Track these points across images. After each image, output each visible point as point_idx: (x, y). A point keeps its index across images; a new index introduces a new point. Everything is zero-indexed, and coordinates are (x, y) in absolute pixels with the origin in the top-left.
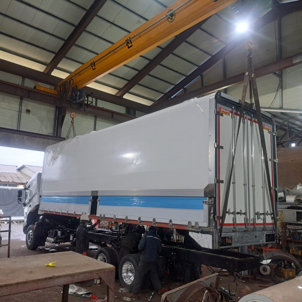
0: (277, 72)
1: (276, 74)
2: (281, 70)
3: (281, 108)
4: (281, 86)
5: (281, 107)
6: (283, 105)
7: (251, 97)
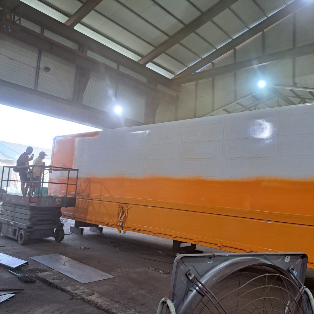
7: (294, 76)
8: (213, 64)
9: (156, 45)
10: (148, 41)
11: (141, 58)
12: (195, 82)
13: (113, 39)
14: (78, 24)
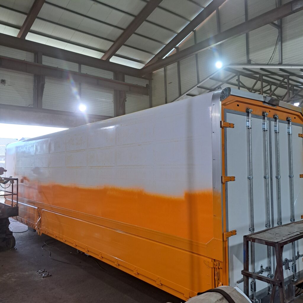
0: (276, 22)
1: (275, 24)
2: (281, 19)
3: (280, 64)
4: (280, 38)
5: (281, 62)
6: (283, 61)
7: (248, 53)
8: (177, 48)
9: (114, 39)
10: (105, 37)
11: (104, 54)
12: (163, 68)
13: (69, 41)
14: (29, 33)
